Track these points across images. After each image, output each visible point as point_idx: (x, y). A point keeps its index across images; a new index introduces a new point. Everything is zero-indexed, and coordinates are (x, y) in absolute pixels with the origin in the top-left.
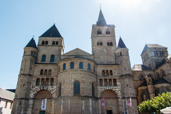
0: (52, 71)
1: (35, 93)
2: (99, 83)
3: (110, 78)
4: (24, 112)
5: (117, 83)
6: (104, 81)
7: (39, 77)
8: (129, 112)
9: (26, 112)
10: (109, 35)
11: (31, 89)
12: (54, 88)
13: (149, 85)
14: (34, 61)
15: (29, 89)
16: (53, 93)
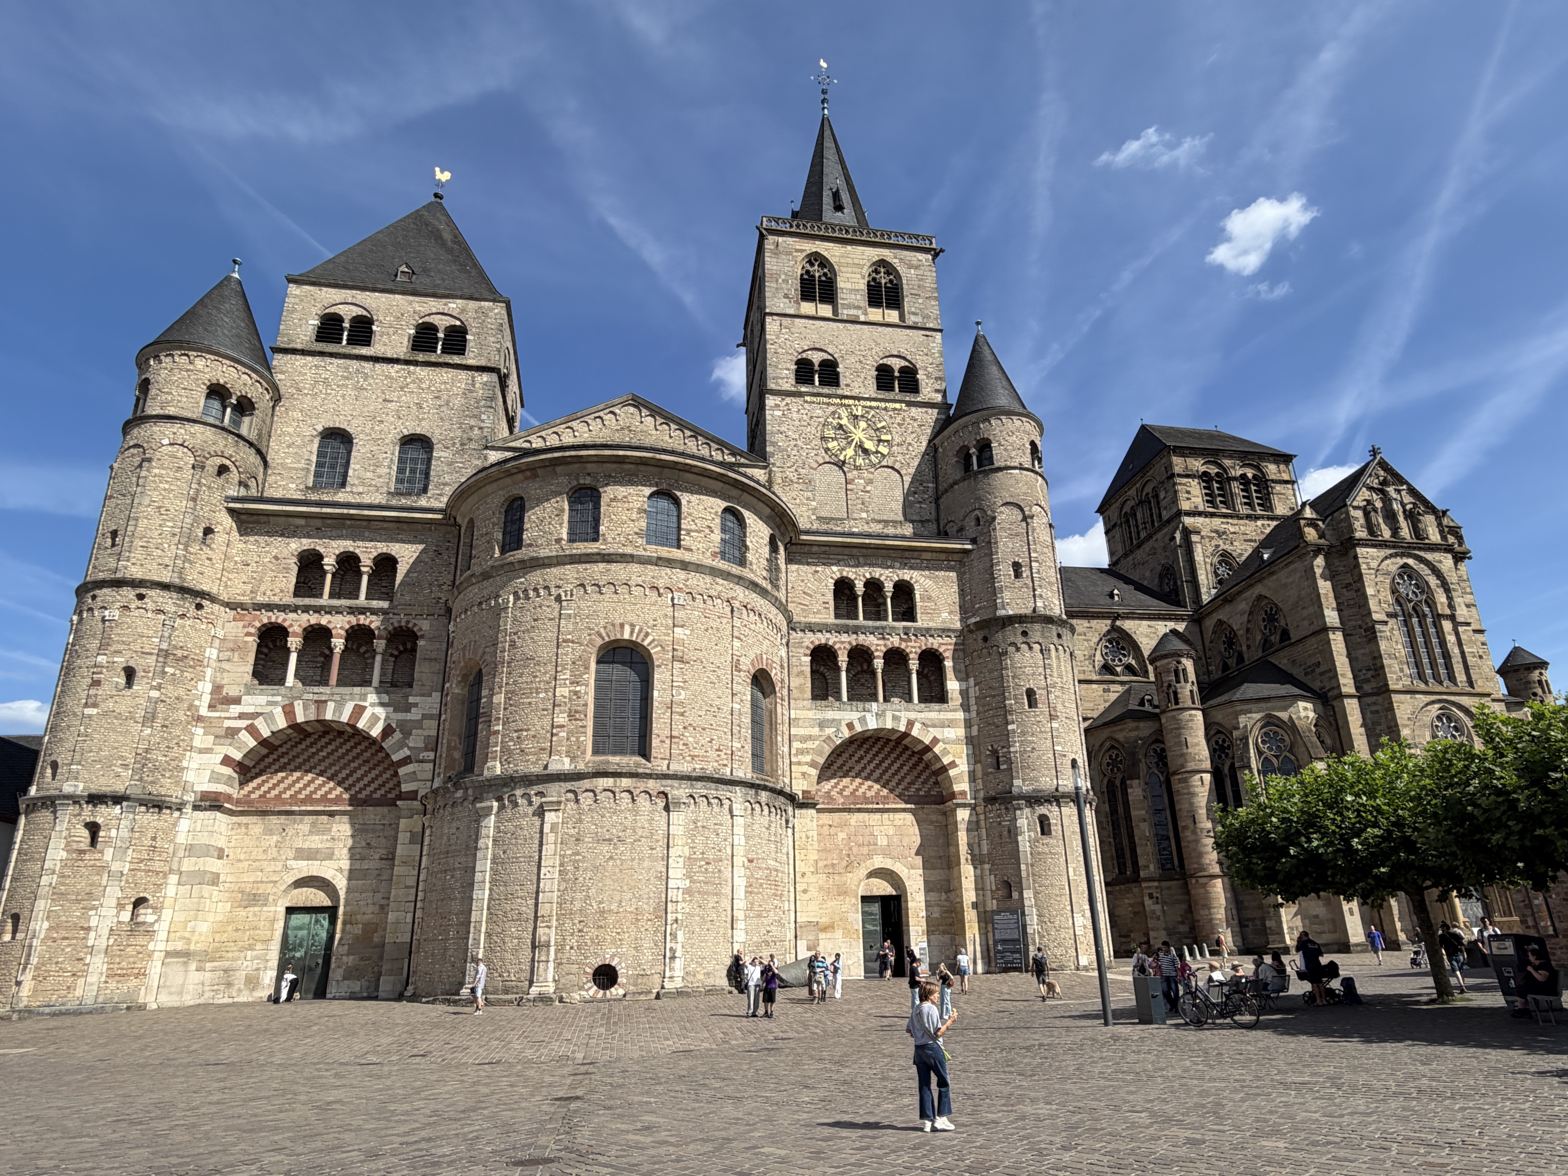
0: (400, 567)
1: (237, 755)
2: (803, 681)
3: (894, 640)
4: (126, 916)
5: (952, 686)
6: (843, 661)
7: (281, 618)
9: (147, 916)
10: (892, 316)
11: (201, 720)
12: (414, 715)
13: (1177, 707)
14: (234, 476)
15: (181, 716)
16: (409, 757)
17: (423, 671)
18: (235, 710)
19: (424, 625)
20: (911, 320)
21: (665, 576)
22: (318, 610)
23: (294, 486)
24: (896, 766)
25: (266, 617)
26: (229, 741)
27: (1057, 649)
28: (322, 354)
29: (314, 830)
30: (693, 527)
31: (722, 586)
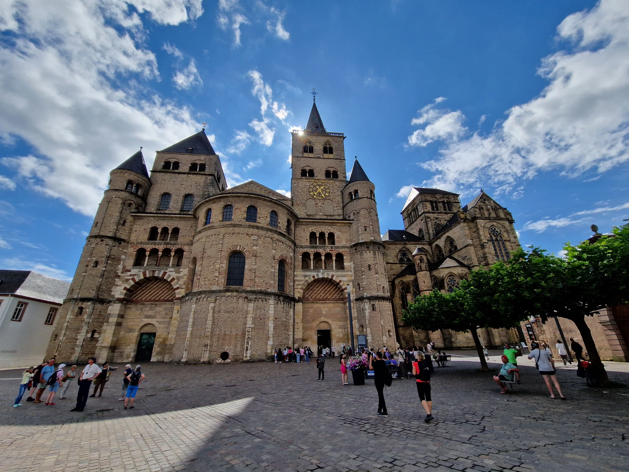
0: (180, 231)
1: (128, 287)
2: (299, 263)
3: (328, 250)
4: (89, 335)
5: (345, 264)
6: (312, 257)
7: (144, 246)
8: (371, 333)
9: (96, 335)
10: (331, 156)
11: (119, 276)
12: (181, 274)
13: (421, 270)
14: (134, 206)
15: (112, 275)
16: (179, 287)
17: (184, 261)
18: (129, 273)
19: (186, 248)
20: (336, 157)
21: (251, 231)
22: (155, 244)
23: (153, 209)
24: (329, 289)
25: (140, 246)
26: (126, 283)
27: (378, 253)
28: (164, 172)
29: (151, 309)
30: (261, 216)
31: (269, 234)
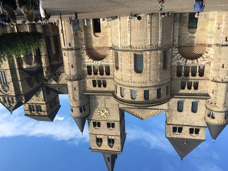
2: (111, 69)
3: (96, 76)
5: (86, 69)
6: (105, 73)
7: (201, 78)
8: (71, 31)
9: (218, 26)
10: (97, 136)
12: (176, 62)
15: (215, 60)
17: (175, 69)
18: (207, 62)
19: (176, 77)
20: (94, 136)
21: (133, 85)
22: (194, 79)
23: (201, 102)
24: (95, 55)
25: (203, 78)
26: (207, 56)
27: (68, 75)
28: (198, 126)
29: (192, 42)
31: (124, 83)
